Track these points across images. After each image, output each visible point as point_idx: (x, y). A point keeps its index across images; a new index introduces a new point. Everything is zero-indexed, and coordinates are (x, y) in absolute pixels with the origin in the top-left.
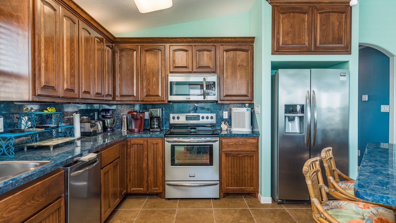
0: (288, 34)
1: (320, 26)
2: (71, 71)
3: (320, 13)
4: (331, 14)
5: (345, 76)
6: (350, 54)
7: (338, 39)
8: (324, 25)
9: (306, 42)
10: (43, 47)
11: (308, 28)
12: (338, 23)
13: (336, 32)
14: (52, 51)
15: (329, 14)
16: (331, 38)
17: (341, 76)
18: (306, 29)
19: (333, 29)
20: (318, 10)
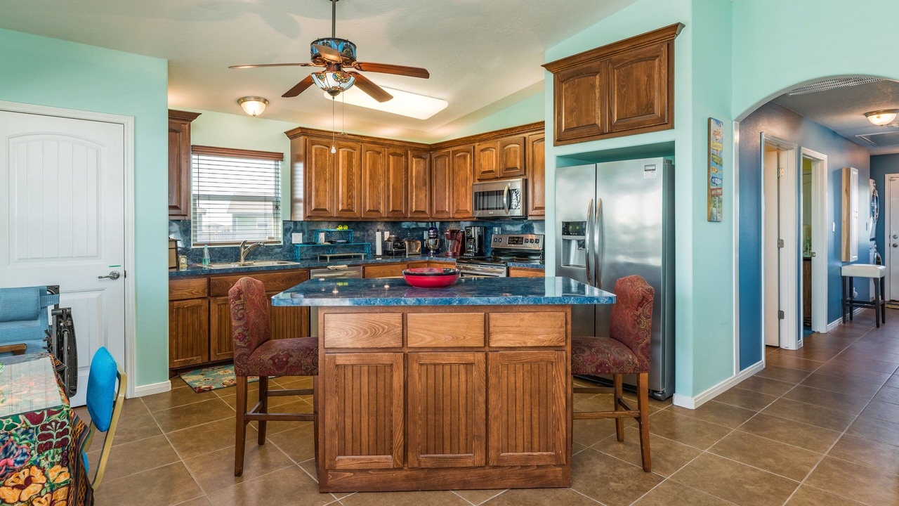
0: (572, 112)
1: (618, 89)
2: (348, 193)
3: (617, 68)
4: (634, 65)
5: (654, 170)
6: (672, 127)
7: (647, 106)
8: (624, 86)
9: (597, 120)
10: (313, 180)
11: (602, 97)
12: (646, 79)
13: (643, 93)
14: (323, 182)
15: (632, 67)
16: (635, 106)
17: (646, 170)
18: (597, 98)
19: (638, 90)
20: (613, 64)
